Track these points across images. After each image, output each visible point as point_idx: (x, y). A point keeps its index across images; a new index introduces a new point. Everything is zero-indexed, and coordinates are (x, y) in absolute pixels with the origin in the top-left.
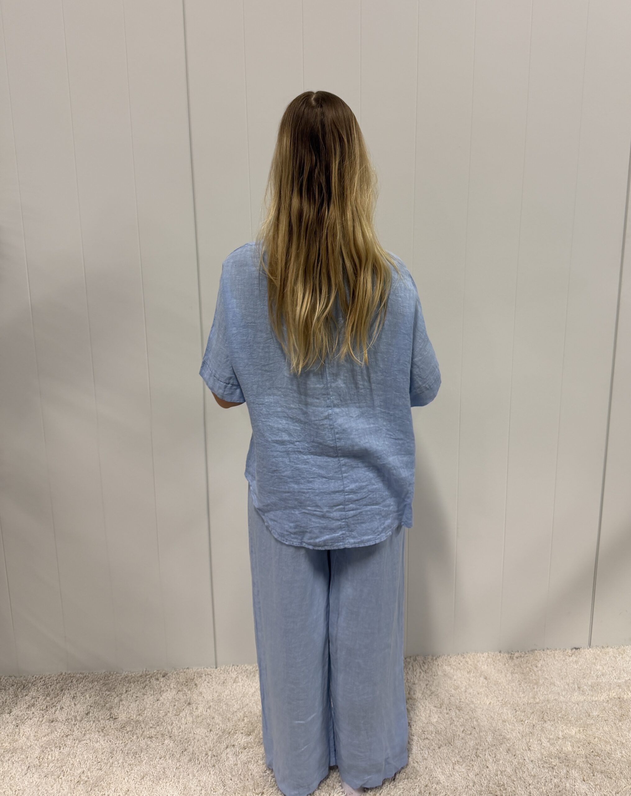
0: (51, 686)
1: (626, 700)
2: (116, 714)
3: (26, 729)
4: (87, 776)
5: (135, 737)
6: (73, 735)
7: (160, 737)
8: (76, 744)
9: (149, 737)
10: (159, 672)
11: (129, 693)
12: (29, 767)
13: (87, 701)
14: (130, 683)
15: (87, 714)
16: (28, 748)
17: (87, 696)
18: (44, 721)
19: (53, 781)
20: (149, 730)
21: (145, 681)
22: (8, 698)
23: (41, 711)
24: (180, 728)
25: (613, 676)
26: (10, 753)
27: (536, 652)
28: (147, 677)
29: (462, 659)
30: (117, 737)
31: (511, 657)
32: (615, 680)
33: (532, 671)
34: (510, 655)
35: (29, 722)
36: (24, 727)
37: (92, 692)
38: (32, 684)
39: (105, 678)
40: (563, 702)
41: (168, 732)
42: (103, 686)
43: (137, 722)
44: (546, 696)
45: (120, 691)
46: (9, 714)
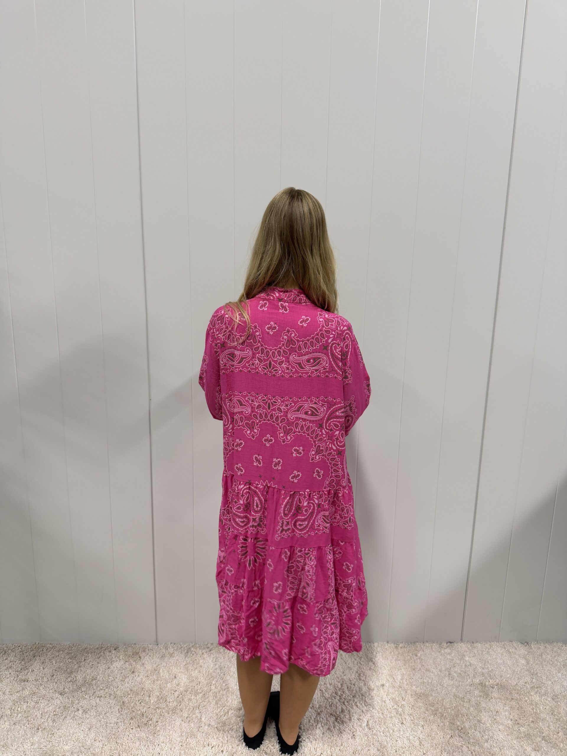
0: (26, 653)
5: (88, 696)
9: (99, 697)
10: (112, 646)
11: (87, 661)
13: (53, 666)
14: (89, 653)
15: (52, 677)
18: (18, 680)
19: (20, 728)
20: (99, 691)
21: (100, 652)
23: (16, 672)
28: (102, 649)
34: (396, 645)
35: (6, 681)
37: (58, 659)
38: (12, 650)
39: (69, 648)
42: (67, 655)
45: (79, 659)
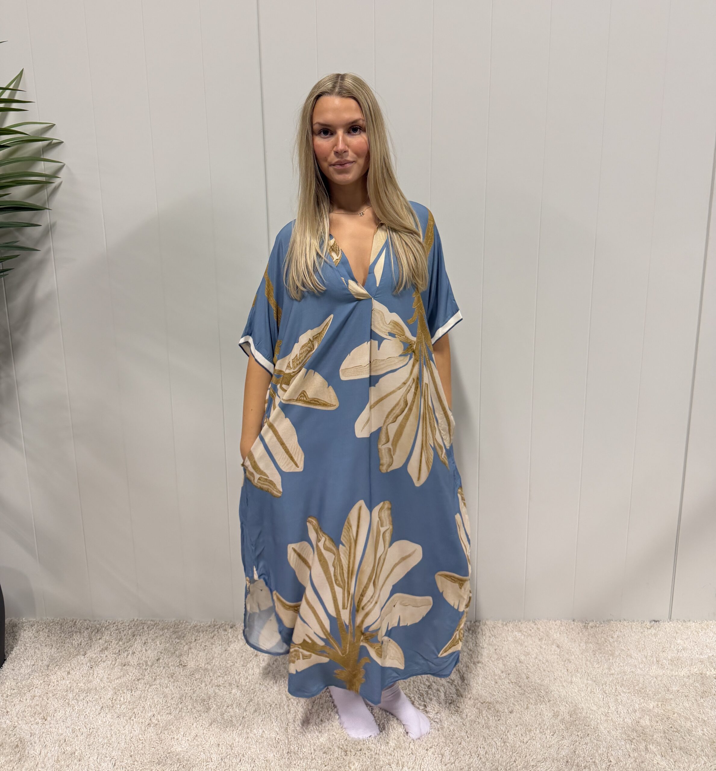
0: (123, 631)
1: (709, 676)
2: (185, 662)
3: (100, 671)
4: (157, 720)
5: (203, 684)
6: (144, 679)
7: (227, 685)
8: (147, 688)
9: (217, 686)
10: (227, 623)
11: (198, 641)
12: (102, 707)
13: (157, 647)
14: (199, 632)
15: (157, 660)
16: (102, 689)
17: (158, 643)
18: (116, 665)
19: (125, 722)
20: (217, 679)
21: (214, 631)
22: (83, 641)
23: (114, 655)
24: (247, 678)
25: (695, 651)
26: (85, 692)
27: (612, 622)
28: (216, 627)
29: (533, 625)
30: (186, 684)
31: (585, 626)
32: (697, 656)
33: (608, 642)
34: (584, 624)
35: (102, 665)
36: (98, 669)
37: (162, 639)
38: (106, 628)
39: (174, 626)
40: (641, 675)
41: (236, 681)
42: (173, 634)
43: (206, 669)
44: (622, 668)
45: (189, 639)
46: (84, 656)
